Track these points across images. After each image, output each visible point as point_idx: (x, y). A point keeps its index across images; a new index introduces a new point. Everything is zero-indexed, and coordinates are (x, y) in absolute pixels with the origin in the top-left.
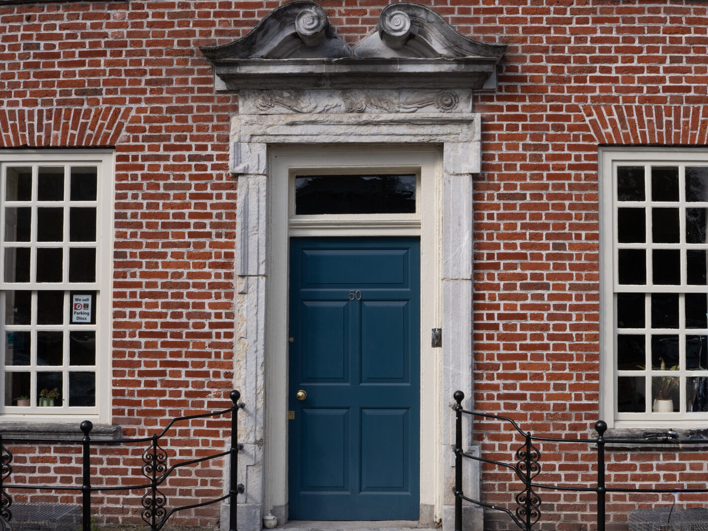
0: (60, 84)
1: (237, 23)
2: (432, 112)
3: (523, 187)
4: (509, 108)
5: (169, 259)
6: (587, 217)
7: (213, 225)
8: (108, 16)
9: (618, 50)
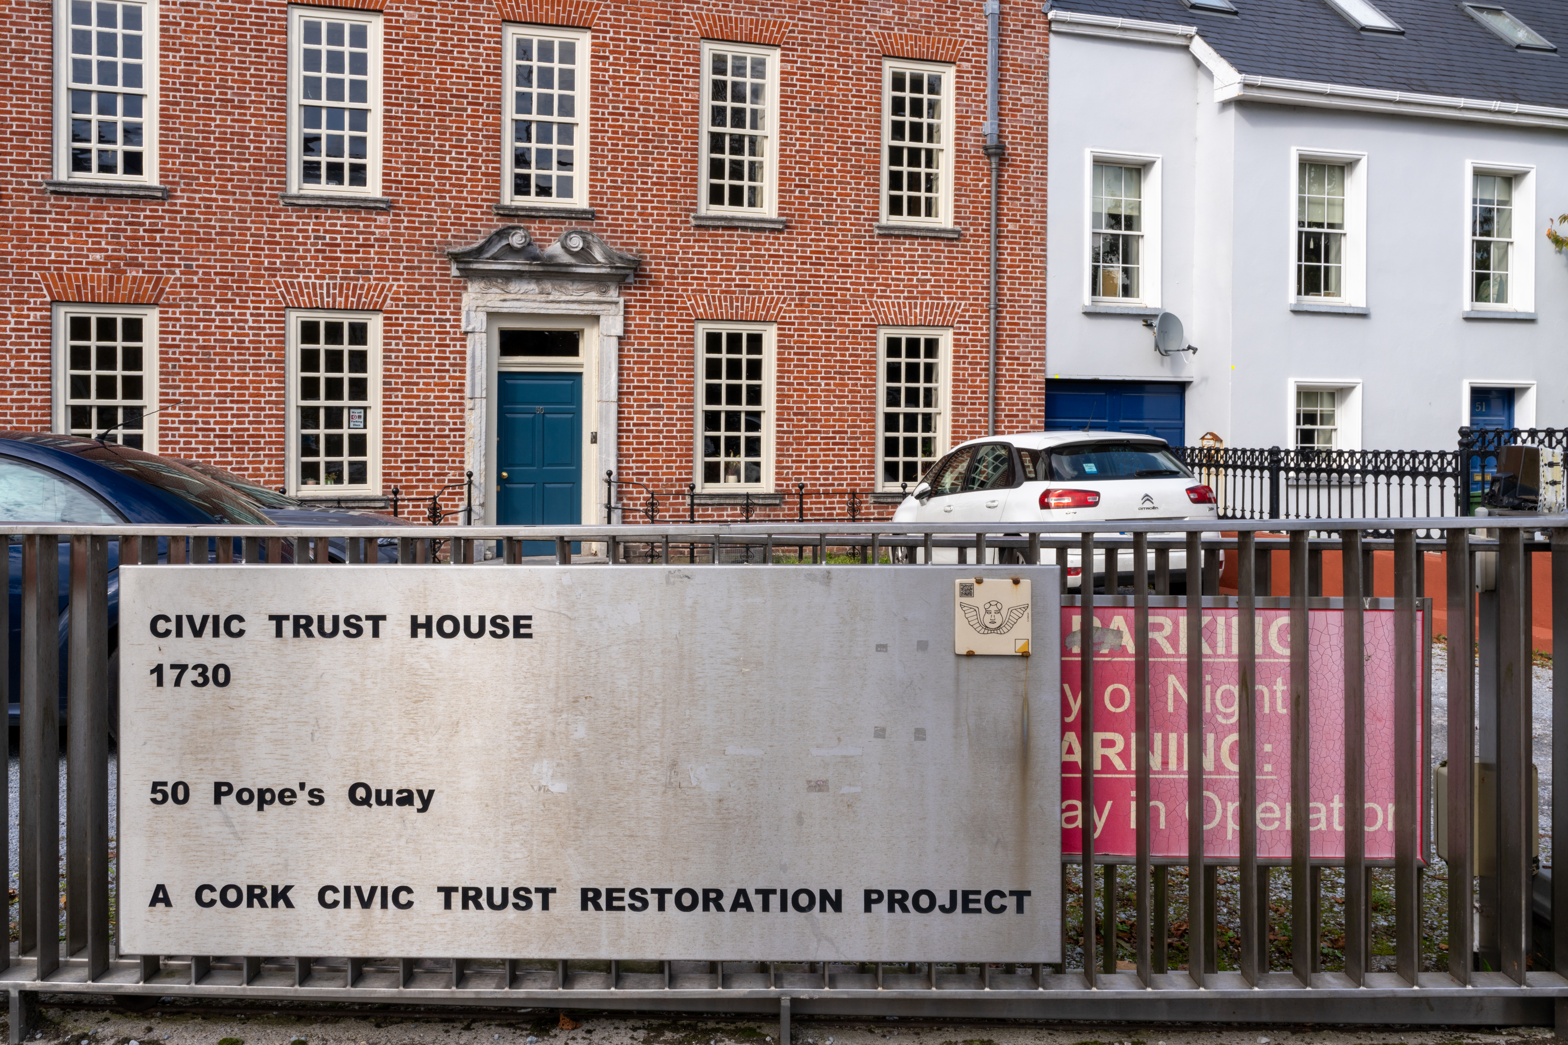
0: (342, 265)
1: (466, 231)
2: (593, 296)
3: (649, 345)
4: (641, 295)
5: (421, 386)
6: (687, 364)
7: (451, 365)
8: (375, 220)
9: (708, 260)
